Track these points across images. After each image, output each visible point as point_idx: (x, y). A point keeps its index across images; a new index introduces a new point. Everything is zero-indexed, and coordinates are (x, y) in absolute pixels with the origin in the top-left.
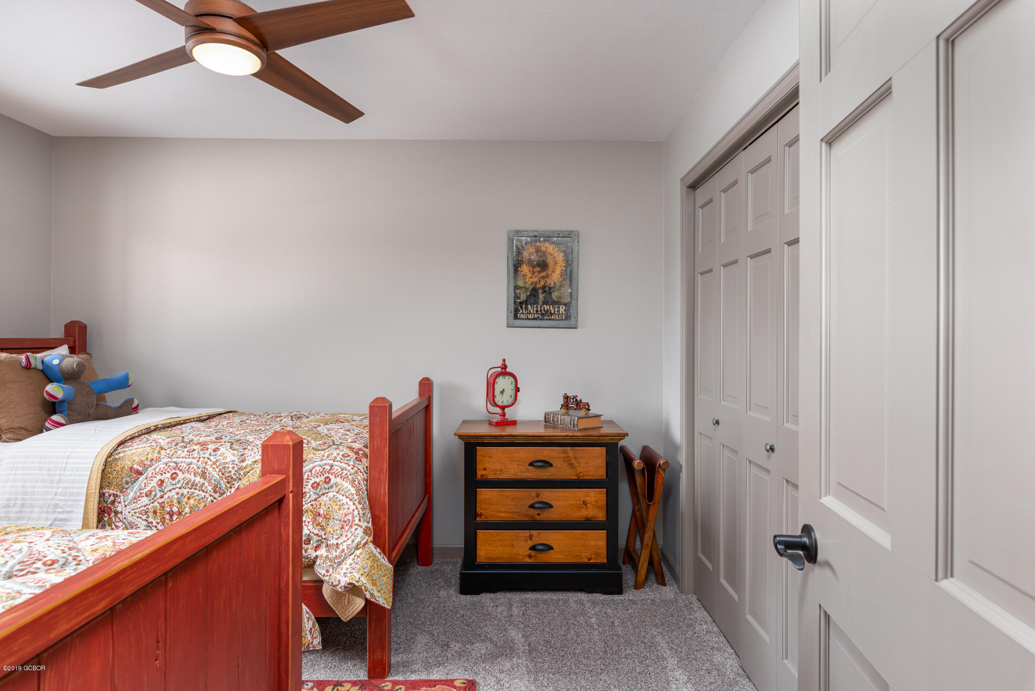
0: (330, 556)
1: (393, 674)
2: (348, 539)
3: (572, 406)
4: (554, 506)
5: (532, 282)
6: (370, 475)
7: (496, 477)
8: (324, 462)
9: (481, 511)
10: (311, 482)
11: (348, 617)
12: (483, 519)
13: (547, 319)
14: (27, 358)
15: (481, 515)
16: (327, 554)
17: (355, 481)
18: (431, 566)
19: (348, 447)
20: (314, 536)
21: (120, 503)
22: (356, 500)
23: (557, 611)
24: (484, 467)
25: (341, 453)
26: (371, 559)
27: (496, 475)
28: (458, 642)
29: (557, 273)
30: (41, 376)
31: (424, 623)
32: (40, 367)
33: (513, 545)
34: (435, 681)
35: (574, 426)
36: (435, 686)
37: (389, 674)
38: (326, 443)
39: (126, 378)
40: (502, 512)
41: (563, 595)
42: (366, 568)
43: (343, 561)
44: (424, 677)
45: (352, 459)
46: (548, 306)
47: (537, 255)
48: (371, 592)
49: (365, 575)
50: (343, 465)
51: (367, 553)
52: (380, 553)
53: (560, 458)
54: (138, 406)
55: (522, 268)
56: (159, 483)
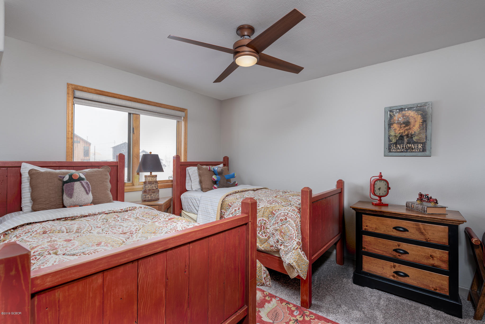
0: (284, 250)
1: (312, 309)
2: (291, 245)
3: (425, 200)
4: (409, 253)
5: (400, 132)
6: (302, 220)
7: (373, 231)
8: (285, 211)
9: (365, 246)
10: (280, 219)
11: (292, 277)
12: (366, 250)
13: (409, 152)
14: (210, 168)
15: (365, 248)
16: (283, 249)
17: (296, 221)
18: (343, 266)
19: (295, 207)
20: (280, 240)
21: (225, 215)
22: (295, 229)
23: (409, 311)
24: (366, 225)
25: (292, 209)
26: (299, 256)
27: (373, 230)
28: (346, 306)
29: (416, 127)
30: (213, 173)
31: (332, 291)
32: (213, 170)
33: (383, 268)
34: (329, 320)
35: (424, 211)
36: (328, 322)
37: (310, 308)
38: (287, 204)
39: (234, 175)
40: (377, 250)
41: (416, 304)
42: (296, 259)
43: (288, 253)
44: (325, 316)
45: (296, 212)
46: (410, 145)
47: (403, 118)
48: (297, 270)
49: (296, 262)
50: (292, 214)
51: (297, 253)
52: (303, 254)
53: (414, 228)
54: (237, 184)
55: (393, 126)
56: (235, 210)
